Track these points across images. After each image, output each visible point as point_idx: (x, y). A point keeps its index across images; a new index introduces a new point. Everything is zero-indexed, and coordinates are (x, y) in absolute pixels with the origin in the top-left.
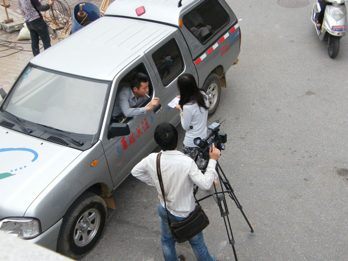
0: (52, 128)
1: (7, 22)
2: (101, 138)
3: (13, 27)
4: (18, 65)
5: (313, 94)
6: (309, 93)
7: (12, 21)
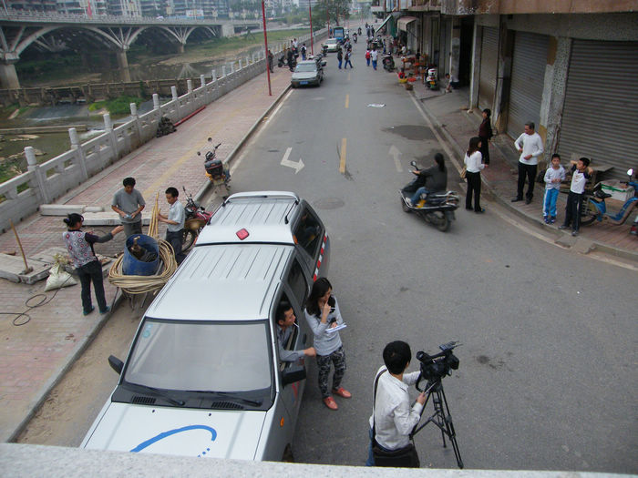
0: (212, 392)
1: (26, 273)
2: (278, 390)
3: (35, 276)
4: (61, 321)
5: (407, 289)
6: (403, 289)
7: (31, 270)
